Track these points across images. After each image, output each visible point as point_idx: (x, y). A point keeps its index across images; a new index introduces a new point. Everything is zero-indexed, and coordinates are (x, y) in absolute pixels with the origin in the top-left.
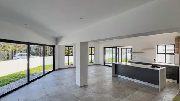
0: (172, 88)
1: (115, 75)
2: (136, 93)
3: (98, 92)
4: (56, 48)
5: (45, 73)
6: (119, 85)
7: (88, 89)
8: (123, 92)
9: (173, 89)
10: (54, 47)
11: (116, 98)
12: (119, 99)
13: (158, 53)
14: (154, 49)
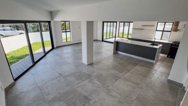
0: (163, 61)
1: (116, 52)
2: (136, 67)
3: (105, 69)
4: (52, 24)
5: (46, 52)
6: (121, 61)
7: (95, 66)
8: (126, 68)
9: (164, 63)
10: (49, 22)
11: (122, 73)
12: (124, 74)
13: (156, 30)
14: (154, 26)
